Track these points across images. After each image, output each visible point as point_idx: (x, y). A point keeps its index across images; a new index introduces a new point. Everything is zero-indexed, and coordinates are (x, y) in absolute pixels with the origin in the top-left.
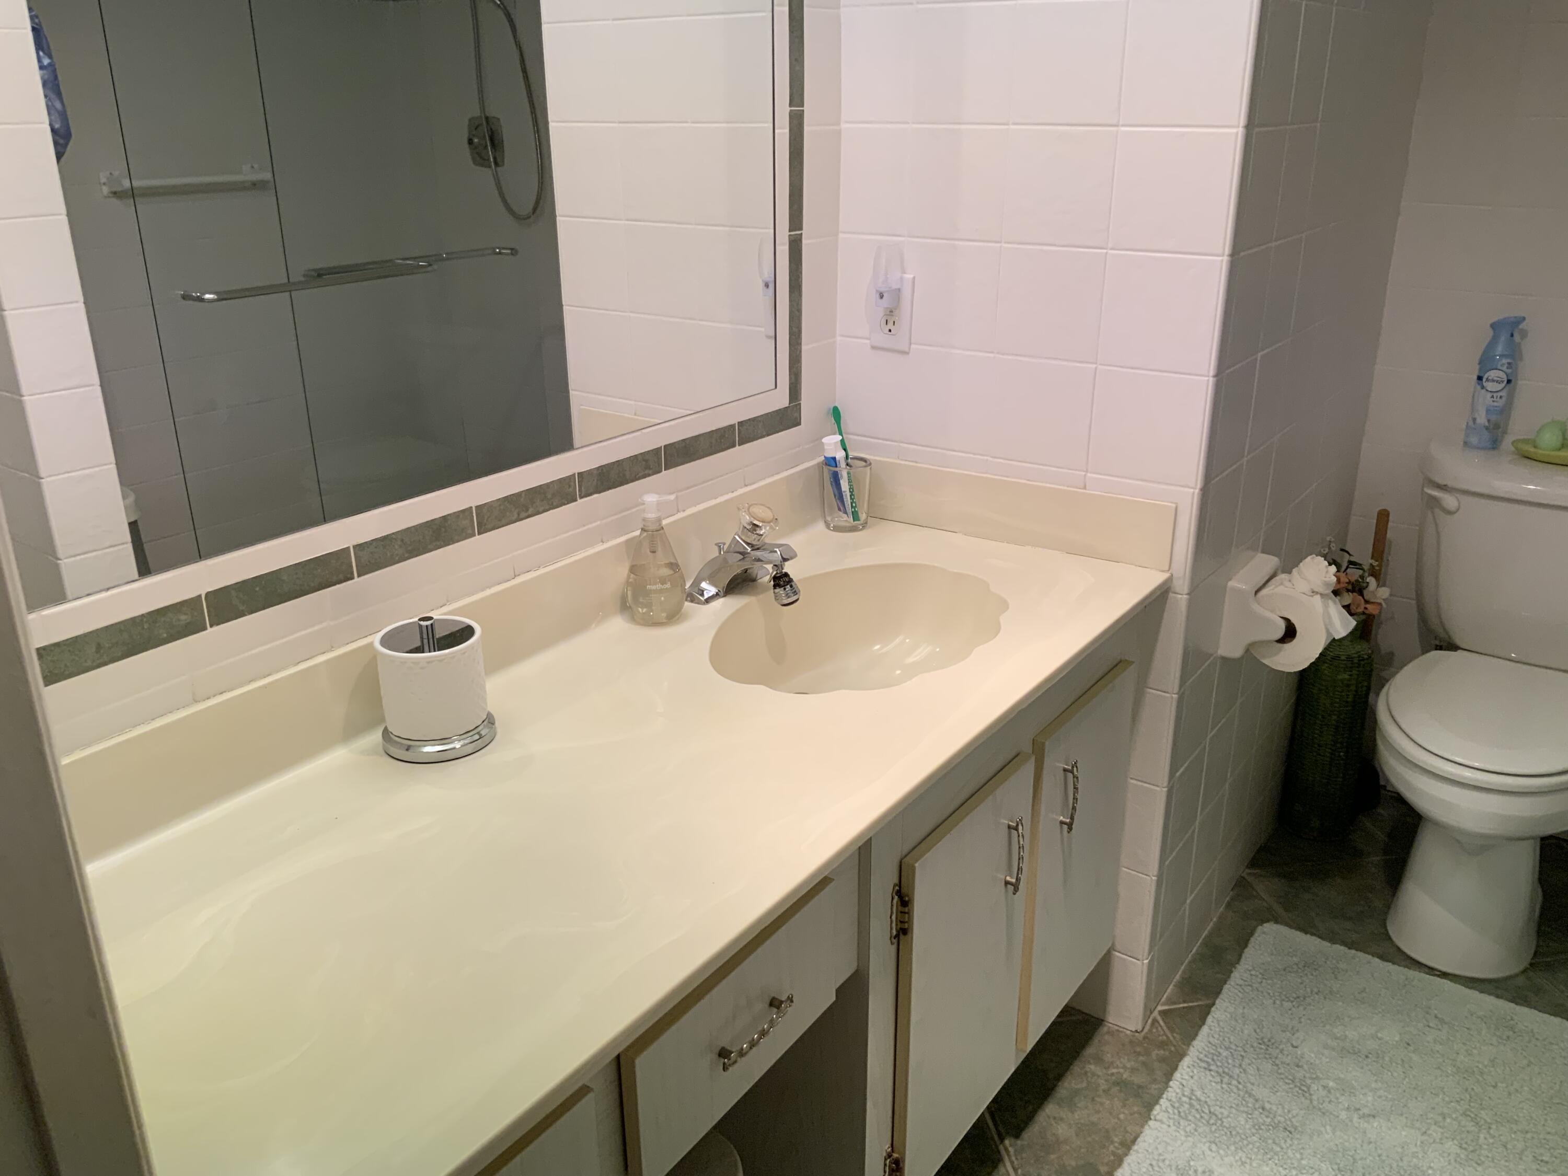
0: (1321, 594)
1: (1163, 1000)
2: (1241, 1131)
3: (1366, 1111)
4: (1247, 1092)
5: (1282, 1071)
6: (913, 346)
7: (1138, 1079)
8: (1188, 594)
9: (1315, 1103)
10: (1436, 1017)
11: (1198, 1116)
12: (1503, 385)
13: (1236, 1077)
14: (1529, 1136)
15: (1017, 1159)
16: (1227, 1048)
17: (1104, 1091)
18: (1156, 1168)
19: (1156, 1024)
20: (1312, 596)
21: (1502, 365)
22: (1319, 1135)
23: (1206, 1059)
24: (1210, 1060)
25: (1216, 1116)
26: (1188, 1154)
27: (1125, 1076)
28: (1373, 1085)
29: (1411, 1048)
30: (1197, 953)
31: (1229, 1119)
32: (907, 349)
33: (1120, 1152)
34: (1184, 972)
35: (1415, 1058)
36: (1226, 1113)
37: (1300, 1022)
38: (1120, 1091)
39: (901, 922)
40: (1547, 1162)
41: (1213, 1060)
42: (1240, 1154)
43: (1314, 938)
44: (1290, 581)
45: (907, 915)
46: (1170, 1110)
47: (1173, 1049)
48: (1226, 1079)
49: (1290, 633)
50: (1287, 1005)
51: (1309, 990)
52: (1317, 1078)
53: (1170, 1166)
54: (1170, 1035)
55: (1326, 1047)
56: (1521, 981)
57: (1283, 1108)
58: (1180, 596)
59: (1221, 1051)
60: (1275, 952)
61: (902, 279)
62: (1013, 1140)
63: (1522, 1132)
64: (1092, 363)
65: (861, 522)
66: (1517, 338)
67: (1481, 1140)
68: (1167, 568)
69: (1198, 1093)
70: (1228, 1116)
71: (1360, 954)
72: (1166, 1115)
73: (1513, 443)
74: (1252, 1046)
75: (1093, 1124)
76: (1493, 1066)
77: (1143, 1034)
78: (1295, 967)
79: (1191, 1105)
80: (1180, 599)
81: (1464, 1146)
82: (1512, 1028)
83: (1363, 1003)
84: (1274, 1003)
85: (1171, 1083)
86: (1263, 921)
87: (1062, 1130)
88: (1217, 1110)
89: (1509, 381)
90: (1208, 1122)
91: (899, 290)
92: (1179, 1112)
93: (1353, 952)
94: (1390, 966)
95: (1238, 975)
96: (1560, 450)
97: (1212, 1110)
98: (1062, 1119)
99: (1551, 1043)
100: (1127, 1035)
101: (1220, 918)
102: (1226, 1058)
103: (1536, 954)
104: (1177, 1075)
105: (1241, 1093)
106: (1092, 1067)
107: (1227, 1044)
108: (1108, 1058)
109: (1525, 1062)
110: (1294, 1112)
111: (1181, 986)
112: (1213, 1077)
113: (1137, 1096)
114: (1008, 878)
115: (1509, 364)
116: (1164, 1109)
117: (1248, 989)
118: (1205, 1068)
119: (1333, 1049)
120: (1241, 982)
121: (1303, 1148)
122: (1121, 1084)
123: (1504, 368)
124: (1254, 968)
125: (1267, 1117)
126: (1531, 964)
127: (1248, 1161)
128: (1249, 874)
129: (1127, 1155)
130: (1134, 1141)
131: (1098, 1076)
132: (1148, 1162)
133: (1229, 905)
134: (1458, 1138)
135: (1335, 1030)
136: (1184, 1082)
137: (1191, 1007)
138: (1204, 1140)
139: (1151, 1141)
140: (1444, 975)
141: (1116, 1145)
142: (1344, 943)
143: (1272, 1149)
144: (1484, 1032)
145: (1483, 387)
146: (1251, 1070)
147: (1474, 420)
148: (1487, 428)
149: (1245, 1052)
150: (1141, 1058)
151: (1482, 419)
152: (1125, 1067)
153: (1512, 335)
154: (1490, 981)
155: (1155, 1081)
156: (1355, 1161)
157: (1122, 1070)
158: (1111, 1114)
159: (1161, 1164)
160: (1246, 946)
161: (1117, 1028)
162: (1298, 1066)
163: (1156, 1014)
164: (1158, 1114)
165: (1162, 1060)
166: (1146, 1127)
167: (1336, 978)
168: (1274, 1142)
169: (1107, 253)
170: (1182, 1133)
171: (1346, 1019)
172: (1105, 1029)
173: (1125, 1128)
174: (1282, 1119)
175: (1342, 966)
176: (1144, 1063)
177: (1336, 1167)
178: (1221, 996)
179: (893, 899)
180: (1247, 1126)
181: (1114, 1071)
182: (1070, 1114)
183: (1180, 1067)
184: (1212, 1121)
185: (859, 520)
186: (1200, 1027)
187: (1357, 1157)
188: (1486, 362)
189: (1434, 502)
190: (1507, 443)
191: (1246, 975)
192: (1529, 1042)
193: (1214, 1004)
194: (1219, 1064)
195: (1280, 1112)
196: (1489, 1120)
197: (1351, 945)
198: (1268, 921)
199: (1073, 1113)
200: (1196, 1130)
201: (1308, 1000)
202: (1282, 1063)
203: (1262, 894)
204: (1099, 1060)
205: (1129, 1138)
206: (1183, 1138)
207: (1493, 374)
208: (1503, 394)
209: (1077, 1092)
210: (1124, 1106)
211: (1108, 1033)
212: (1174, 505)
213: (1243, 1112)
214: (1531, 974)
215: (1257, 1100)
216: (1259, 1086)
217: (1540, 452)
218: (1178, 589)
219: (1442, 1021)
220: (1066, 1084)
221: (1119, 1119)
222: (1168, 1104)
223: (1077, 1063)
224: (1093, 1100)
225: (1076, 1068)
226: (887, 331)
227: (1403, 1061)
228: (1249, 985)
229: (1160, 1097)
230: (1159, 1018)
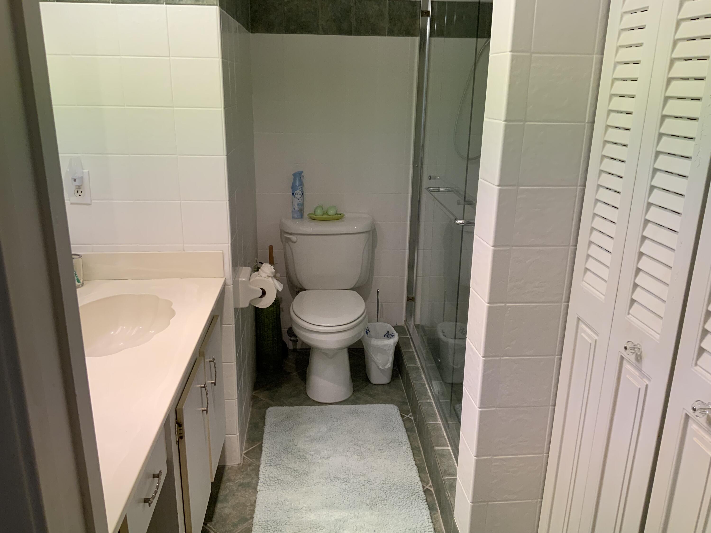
0: (271, 277)
1: (244, 449)
2: (291, 481)
3: (326, 457)
4: (287, 467)
5: (295, 455)
6: (93, 201)
7: (246, 481)
8: (233, 285)
9: (310, 461)
10: (334, 418)
11: (274, 483)
12: (301, 195)
13: (281, 464)
14: (374, 444)
15: (215, 529)
16: (274, 456)
17: (236, 490)
18: (268, 507)
19: (245, 459)
20: (268, 278)
21: (300, 188)
22: (315, 471)
23: (268, 462)
24: (270, 462)
25: (280, 480)
26: (276, 497)
27: (241, 481)
28: (325, 448)
29: (331, 431)
30: (249, 428)
31: (285, 479)
32: (89, 202)
33: (252, 508)
34: (247, 436)
35: (334, 433)
36: (283, 477)
37: (294, 437)
38: (242, 487)
39: (180, 434)
40: (382, 449)
41: (271, 462)
42: (294, 489)
43: (287, 407)
44: (259, 274)
45: (182, 430)
46: (264, 485)
47: (254, 465)
48: (278, 466)
49: (264, 293)
50: (287, 433)
51: (292, 425)
52: (307, 453)
53: (272, 504)
54: (252, 461)
55: (305, 441)
56: (353, 397)
57: (301, 467)
58: (229, 286)
59: (272, 457)
60: (276, 416)
61: (83, 172)
62: (210, 523)
63: (372, 443)
64: (179, 200)
65: (81, 283)
66: (302, 178)
67: (362, 451)
68: (223, 276)
69: (271, 475)
70: (284, 478)
71: (304, 407)
72: (263, 487)
73: (308, 215)
74: (282, 451)
75: (237, 503)
76: (356, 426)
77: (241, 464)
78: (285, 419)
79: (270, 480)
80: (230, 287)
81: (358, 454)
82: (357, 413)
83: (311, 422)
84: (283, 434)
85: (260, 476)
86: (267, 408)
87: (227, 511)
88: (280, 478)
89: (302, 194)
90: (278, 483)
91: (82, 177)
92: (267, 484)
93: (301, 407)
94: (314, 407)
95: (267, 429)
96: (323, 215)
97: (278, 479)
98: (225, 507)
99: (369, 413)
100: (236, 467)
101: (251, 412)
102: (275, 459)
103: (354, 387)
104: (261, 473)
105: (285, 468)
106: (228, 484)
107: (273, 454)
108: (233, 478)
109: (365, 421)
110: (305, 467)
111: (248, 441)
112: (273, 467)
113: (249, 486)
114: (203, 409)
115: (301, 188)
116: (261, 486)
117: (272, 433)
118: (269, 466)
119: (308, 441)
120: (268, 431)
121: (312, 477)
122: (241, 485)
123: (300, 189)
124: (271, 425)
125: (297, 472)
126: (353, 391)
127: (297, 490)
128: (255, 393)
129: (254, 508)
130: (255, 502)
131: (232, 486)
132: (264, 506)
133: (252, 407)
134: (356, 453)
135: (306, 435)
136: (265, 474)
137: (255, 448)
138: (280, 490)
139: (262, 499)
140: (331, 404)
141: (249, 506)
142: (297, 405)
143: (303, 482)
144: (350, 417)
145: (295, 197)
146: (285, 459)
147: (294, 209)
148: (299, 211)
149: (281, 454)
150: (245, 473)
151: (297, 208)
152: (240, 479)
153: (300, 178)
154: (344, 401)
155: (253, 478)
156: (330, 474)
157: (240, 480)
158: (242, 497)
159: (269, 505)
160: (265, 419)
161: (231, 466)
162: (300, 451)
163: (243, 455)
164: (260, 488)
165: (252, 470)
166: (257, 495)
167: (299, 417)
168: (303, 480)
169: (177, 157)
170: (271, 491)
171: (308, 430)
172: (227, 468)
173: (250, 499)
174: (301, 471)
175: (299, 413)
176: (247, 474)
177: (325, 479)
178: (264, 439)
179: (175, 425)
180: (292, 478)
181: (237, 481)
182: (228, 504)
183: (260, 470)
184: (280, 482)
185: (80, 282)
186: (261, 453)
187: (330, 472)
188: (294, 188)
189: (289, 240)
190: (306, 215)
191: (270, 428)
192: (363, 415)
193: (262, 443)
194: (274, 462)
195: (300, 469)
196: (362, 444)
197: (300, 405)
198: (269, 407)
199: (228, 503)
200: (275, 488)
201: (294, 428)
202: (294, 452)
203: (262, 399)
204: (229, 480)
205: (253, 502)
206: (272, 492)
207: (297, 192)
208: (301, 198)
209: (226, 495)
210: (246, 492)
211: (228, 469)
212: (222, 252)
213: (288, 474)
214: (355, 394)
215: (291, 469)
216: (290, 463)
217: (318, 217)
218: (229, 284)
219: (337, 419)
220: (221, 494)
221: (246, 497)
222: (262, 483)
223: (222, 484)
224: (234, 495)
225: (222, 486)
226: (78, 196)
227: (330, 436)
228: (272, 431)
229: (258, 483)
230: (245, 456)
